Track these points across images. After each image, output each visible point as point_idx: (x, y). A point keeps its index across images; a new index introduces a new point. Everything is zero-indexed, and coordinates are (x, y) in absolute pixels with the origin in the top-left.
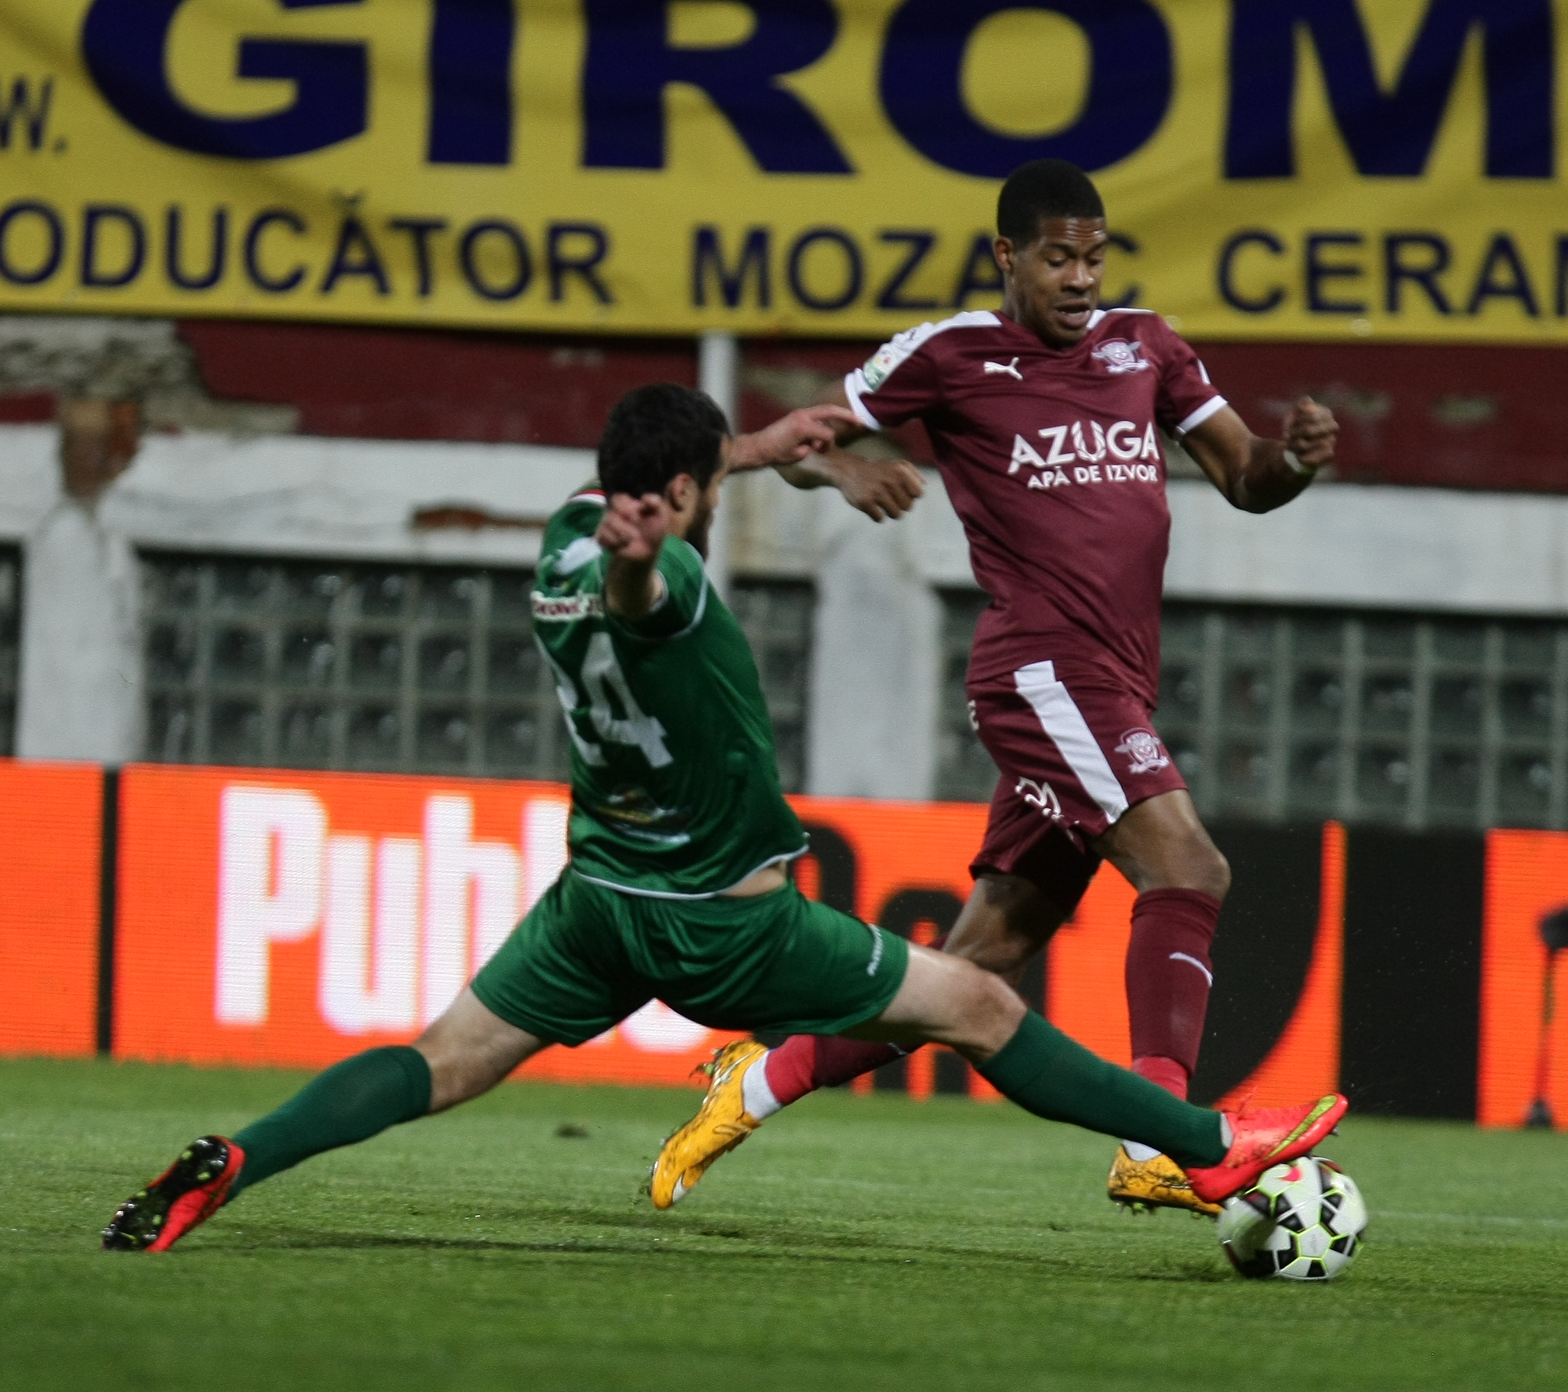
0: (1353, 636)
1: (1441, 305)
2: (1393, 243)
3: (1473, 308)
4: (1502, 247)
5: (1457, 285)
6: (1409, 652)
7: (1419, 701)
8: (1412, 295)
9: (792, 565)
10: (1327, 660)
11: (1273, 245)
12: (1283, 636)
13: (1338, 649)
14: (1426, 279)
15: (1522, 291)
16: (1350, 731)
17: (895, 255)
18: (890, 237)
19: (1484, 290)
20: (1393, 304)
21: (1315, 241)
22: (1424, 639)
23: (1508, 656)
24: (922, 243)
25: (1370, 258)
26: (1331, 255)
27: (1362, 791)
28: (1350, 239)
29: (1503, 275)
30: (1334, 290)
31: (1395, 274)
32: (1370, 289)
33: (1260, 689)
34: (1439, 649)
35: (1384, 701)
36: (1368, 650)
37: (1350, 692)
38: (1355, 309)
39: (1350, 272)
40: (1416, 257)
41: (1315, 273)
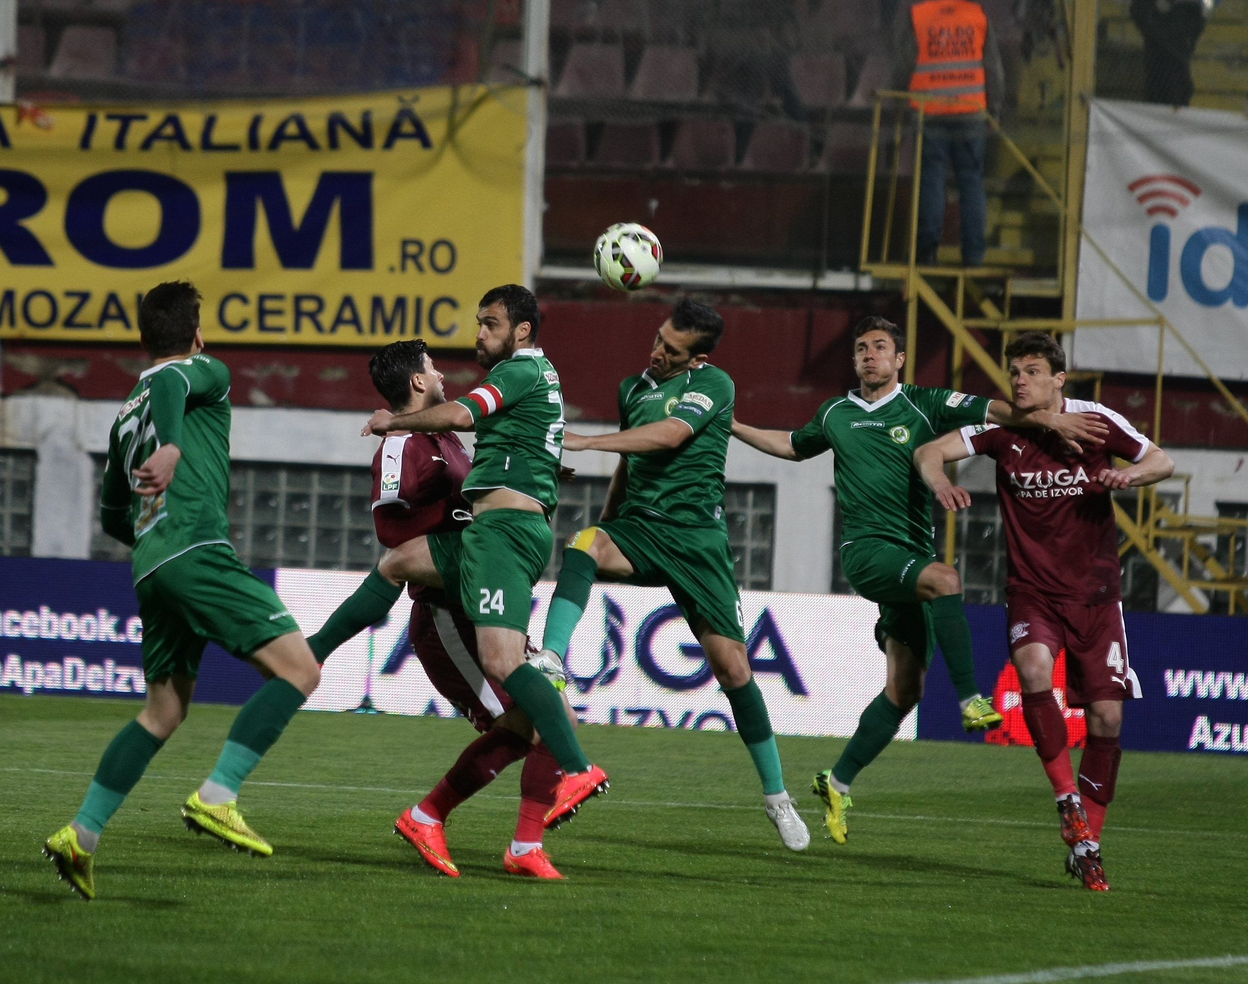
0: (283, 476)
1: (319, 328)
2: (298, 299)
3: (333, 329)
4: (348, 301)
5: (327, 318)
6: (309, 484)
7: (313, 506)
8: (306, 323)
9: (26, 445)
10: (271, 489)
11: (244, 299)
12: (251, 475)
13: (276, 483)
14: (313, 316)
15: (355, 321)
16: (281, 521)
17: (72, 302)
18: (69, 294)
19: (339, 321)
20: (297, 327)
21: (262, 298)
22: (315, 477)
23: (353, 486)
24: (84, 297)
25: (288, 306)
26: (270, 305)
27: (286, 549)
28: (279, 297)
29: (347, 314)
30: (271, 321)
31: (299, 314)
32: (287, 321)
33: (240, 502)
34: (321, 482)
35: (297, 507)
36: (289, 483)
37: (282, 501)
38: (280, 330)
39: (279, 312)
40: (308, 306)
41: (262, 313)
